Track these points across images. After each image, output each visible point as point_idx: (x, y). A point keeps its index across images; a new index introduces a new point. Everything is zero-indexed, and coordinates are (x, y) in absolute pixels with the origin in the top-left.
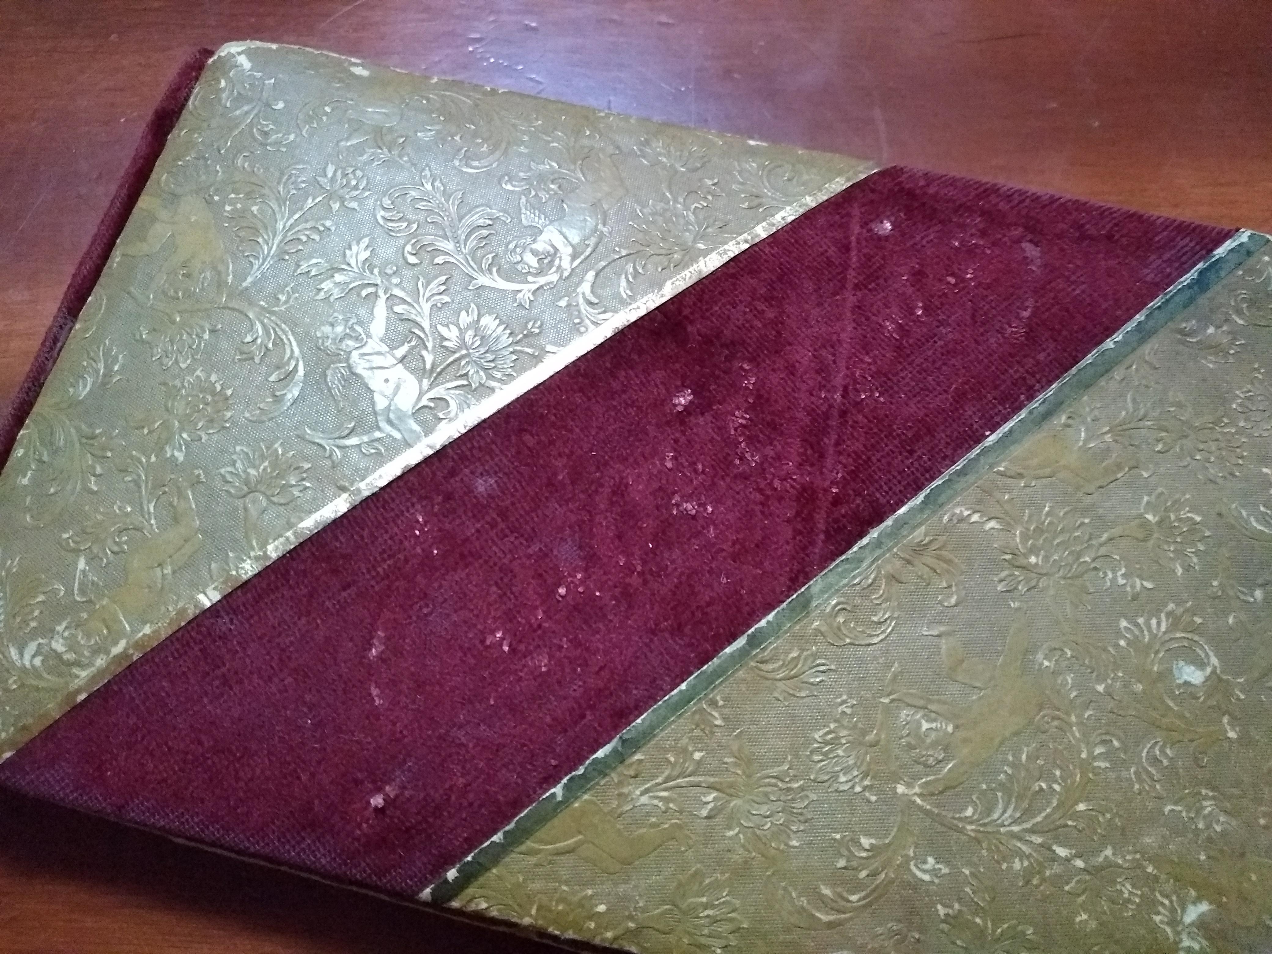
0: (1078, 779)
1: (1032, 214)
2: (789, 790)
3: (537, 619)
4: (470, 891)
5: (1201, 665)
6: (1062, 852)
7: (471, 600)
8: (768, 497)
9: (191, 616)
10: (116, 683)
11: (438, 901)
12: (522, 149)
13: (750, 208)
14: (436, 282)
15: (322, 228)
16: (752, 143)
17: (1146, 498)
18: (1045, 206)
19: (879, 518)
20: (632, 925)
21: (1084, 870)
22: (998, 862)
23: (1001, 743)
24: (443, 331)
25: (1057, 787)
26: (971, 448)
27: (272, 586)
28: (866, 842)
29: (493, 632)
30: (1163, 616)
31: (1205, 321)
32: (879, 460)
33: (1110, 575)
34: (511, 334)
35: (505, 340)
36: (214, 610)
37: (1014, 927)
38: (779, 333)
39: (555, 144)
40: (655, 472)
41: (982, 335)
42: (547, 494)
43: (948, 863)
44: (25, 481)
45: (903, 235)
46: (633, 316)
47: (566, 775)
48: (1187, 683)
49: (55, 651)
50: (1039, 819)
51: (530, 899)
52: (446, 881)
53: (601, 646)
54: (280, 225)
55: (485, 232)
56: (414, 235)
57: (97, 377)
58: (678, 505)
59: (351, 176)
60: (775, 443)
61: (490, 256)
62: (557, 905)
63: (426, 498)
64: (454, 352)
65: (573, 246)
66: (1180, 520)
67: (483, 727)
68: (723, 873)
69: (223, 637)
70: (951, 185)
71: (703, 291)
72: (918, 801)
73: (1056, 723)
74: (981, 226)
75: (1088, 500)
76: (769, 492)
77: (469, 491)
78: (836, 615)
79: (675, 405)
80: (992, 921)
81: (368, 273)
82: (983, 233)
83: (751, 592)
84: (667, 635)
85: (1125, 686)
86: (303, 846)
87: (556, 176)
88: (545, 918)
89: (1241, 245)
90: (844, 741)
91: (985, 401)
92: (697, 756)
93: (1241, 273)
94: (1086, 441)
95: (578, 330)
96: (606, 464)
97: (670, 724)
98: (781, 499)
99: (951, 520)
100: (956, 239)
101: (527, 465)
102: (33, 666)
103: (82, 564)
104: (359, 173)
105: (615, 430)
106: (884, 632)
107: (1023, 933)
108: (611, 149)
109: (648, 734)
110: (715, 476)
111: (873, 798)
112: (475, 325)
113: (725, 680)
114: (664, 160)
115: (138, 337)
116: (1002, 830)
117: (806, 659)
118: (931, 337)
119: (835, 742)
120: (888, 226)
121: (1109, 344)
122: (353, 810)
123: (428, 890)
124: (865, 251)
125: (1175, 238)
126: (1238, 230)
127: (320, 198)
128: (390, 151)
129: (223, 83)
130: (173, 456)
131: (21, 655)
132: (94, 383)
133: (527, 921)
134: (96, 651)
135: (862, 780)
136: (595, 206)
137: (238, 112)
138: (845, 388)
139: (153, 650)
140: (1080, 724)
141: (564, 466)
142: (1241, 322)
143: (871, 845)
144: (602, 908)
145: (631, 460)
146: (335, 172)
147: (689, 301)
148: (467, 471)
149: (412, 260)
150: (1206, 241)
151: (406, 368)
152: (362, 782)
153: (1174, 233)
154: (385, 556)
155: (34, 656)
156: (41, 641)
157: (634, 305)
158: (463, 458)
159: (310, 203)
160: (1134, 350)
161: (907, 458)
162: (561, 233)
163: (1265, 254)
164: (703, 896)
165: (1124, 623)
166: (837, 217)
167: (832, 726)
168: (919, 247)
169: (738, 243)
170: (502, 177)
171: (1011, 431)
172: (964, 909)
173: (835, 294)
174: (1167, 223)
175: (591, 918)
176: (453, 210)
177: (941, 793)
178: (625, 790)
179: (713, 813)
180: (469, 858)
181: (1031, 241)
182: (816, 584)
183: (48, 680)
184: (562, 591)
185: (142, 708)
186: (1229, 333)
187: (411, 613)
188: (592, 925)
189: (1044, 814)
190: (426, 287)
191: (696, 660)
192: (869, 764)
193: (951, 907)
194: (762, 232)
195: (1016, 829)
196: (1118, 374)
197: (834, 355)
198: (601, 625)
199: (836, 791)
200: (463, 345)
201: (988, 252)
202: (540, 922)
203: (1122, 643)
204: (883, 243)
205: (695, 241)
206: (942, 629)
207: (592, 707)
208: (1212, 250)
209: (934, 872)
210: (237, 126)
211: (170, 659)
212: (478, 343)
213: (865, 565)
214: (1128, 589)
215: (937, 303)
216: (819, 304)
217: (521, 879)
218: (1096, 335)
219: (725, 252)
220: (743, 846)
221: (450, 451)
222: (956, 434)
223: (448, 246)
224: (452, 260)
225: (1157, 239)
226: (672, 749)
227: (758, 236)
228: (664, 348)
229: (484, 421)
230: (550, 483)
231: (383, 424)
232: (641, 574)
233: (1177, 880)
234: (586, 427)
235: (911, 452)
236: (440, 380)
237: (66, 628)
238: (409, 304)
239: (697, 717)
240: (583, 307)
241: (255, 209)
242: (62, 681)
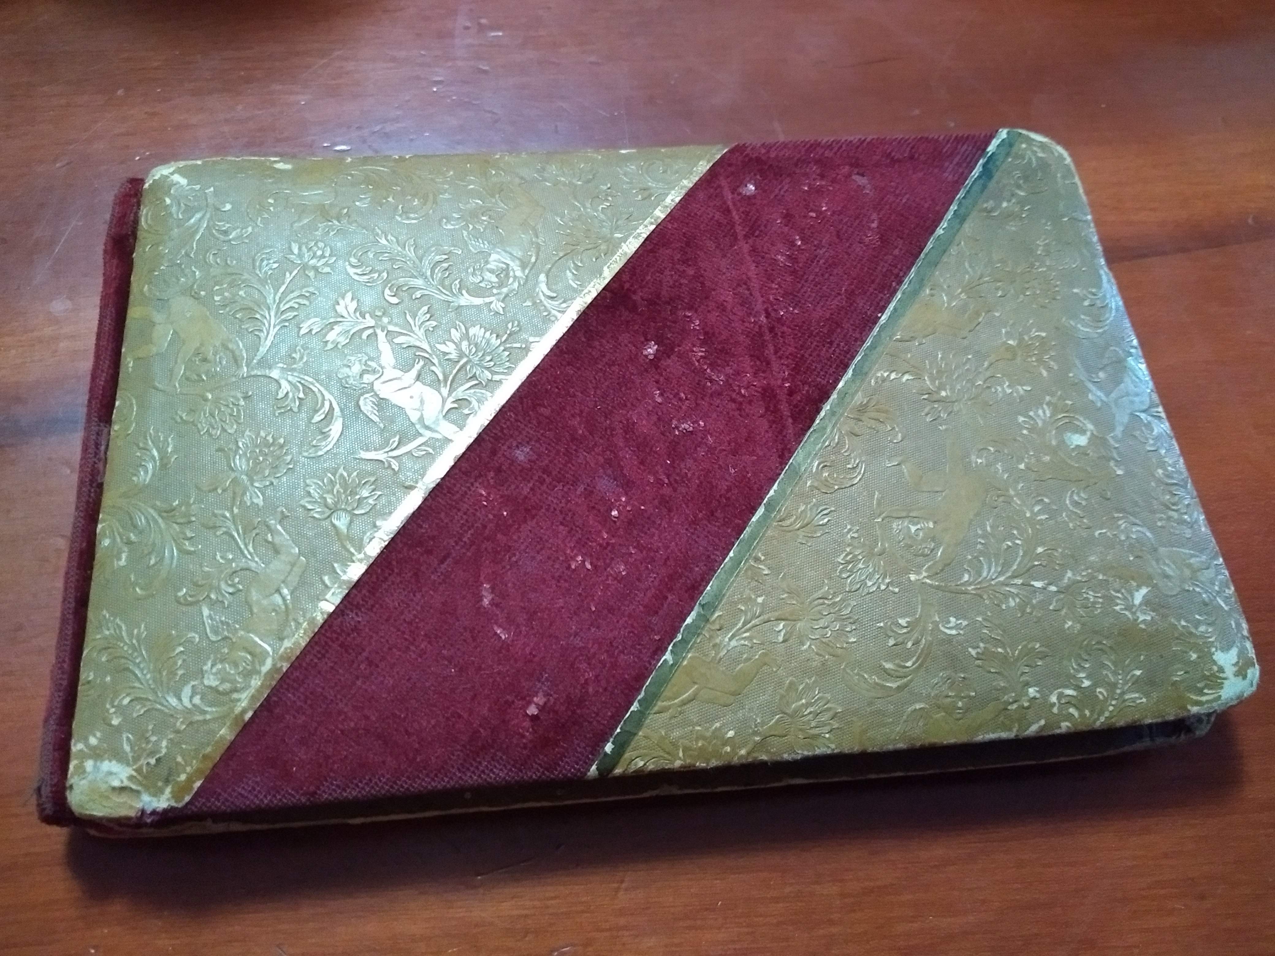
0: (1030, 531)
1: (851, 154)
2: (834, 604)
3: (604, 539)
4: (627, 755)
5: (1083, 432)
6: (1038, 584)
7: (547, 541)
8: (741, 403)
9: (321, 621)
10: (274, 695)
11: (604, 772)
12: (446, 196)
13: (644, 199)
14: (421, 312)
15: (307, 294)
16: (623, 152)
17: (1004, 331)
18: (858, 147)
19: (824, 396)
20: (757, 738)
21: (1058, 592)
22: (998, 605)
23: (970, 523)
24: (442, 348)
25: (1018, 542)
26: (871, 329)
27: (381, 578)
28: (903, 622)
29: (573, 558)
30: (1045, 406)
31: (999, 198)
32: (810, 355)
33: (999, 389)
34: (497, 336)
35: (495, 342)
36: (340, 611)
37: (1025, 646)
38: (702, 283)
39: (472, 187)
40: (651, 408)
41: (849, 247)
42: (574, 447)
43: (965, 618)
44: (123, 562)
45: (765, 191)
46: (589, 299)
47: (669, 644)
48: (1078, 446)
49: (210, 687)
50: (1015, 567)
51: (674, 744)
52: (606, 754)
53: (660, 544)
54: (270, 300)
55: (445, 265)
56: (386, 282)
57: (155, 462)
58: (677, 427)
59: (315, 249)
60: (731, 363)
61: (457, 282)
62: (697, 744)
63: (480, 476)
64: (458, 362)
65: (519, 259)
66: (1031, 339)
67: (593, 630)
68: (810, 678)
69: (355, 629)
70: (785, 147)
71: (634, 268)
72: (928, 581)
73: (1001, 499)
74: (818, 171)
75: (966, 342)
76: (741, 399)
77: (513, 461)
78: (822, 473)
79: (646, 356)
80: (1010, 647)
81: (361, 319)
82: (822, 176)
83: (754, 474)
84: (705, 522)
85: (1037, 461)
86: (481, 768)
87: (484, 209)
88: (691, 756)
89: (1003, 140)
90: (860, 557)
91: (868, 294)
92: (760, 600)
93: (1010, 160)
94: (949, 303)
95: (549, 319)
96: (611, 412)
97: (732, 583)
98: (750, 402)
99: (876, 382)
100: (805, 185)
101: (550, 430)
102: (194, 705)
103: (206, 612)
104: (321, 245)
105: (608, 387)
106: (859, 473)
107: (1034, 649)
108: (517, 181)
109: (718, 596)
110: (696, 399)
111: (897, 590)
112: (466, 336)
113: (760, 540)
114: (562, 179)
115: (179, 420)
116: (993, 583)
117: (811, 509)
118: (813, 259)
119: (855, 560)
120: (752, 187)
121: (939, 231)
122: (514, 726)
123: (594, 767)
124: (742, 209)
125: (956, 148)
126: (997, 131)
127: (296, 272)
128: (339, 222)
129: (168, 201)
130: (252, 503)
131: (180, 700)
132: (154, 467)
133: (678, 764)
134: (248, 674)
135: (883, 579)
136: (524, 225)
137: (192, 221)
138: (766, 310)
139: (298, 657)
140: (1018, 495)
141: (580, 424)
142: (1022, 194)
143: (907, 622)
144: (731, 734)
145: (629, 405)
146: (300, 249)
147: (625, 277)
148: (505, 447)
149: (395, 300)
150: (978, 144)
151: (424, 384)
152: (513, 702)
153: (955, 144)
154: (466, 528)
155: (191, 698)
156: (193, 683)
157: (586, 291)
158: (497, 438)
159: (288, 277)
160: (958, 231)
161: (830, 348)
162: (506, 252)
163: (1022, 143)
164: (801, 699)
165: (1021, 419)
166: (712, 190)
167: (848, 550)
168: (779, 197)
169: (646, 226)
170: (440, 221)
171: (895, 309)
172: (987, 645)
173: (732, 246)
174: (947, 138)
175: (725, 744)
176: (412, 255)
177: (942, 570)
178: (718, 641)
179: (786, 637)
180: (618, 730)
181: (858, 174)
182: (798, 457)
183: (212, 712)
184: (615, 513)
185: (306, 707)
186: (1018, 203)
187: (503, 564)
188: (728, 749)
189: (1017, 563)
190: (414, 317)
191: (734, 533)
192: (884, 567)
193: (978, 647)
194: (660, 214)
195: (1002, 579)
196: (953, 250)
197: (748, 289)
198: (653, 530)
199: (868, 593)
200: (461, 355)
201: (831, 188)
202: (688, 761)
203: (1025, 432)
204: (753, 201)
205: (612, 234)
206: (900, 459)
207: (670, 590)
208: (985, 149)
209: (957, 627)
210: (196, 231)
211: (316, 661)
212: (474, 350)
213: (828, 430)
214: (1015, 394)
215: (809, 234)
216: (724, 256)
217: (663, 733)
218: (928, 228)
219: (639, 235)
220: (817, 654)
221: (485, 436)
222: (857, 322)
223: (419, 282)
224: (426, 292)
225: (945, 150)
226: (742, 600)
227: (659, 217)
228: (620, 316)
229: (503, 407)
230: (573, 439)
231: (422, 431)
232: (670, 484)
233: (1120, 578)
234: (585, 390)
235: (831, 343)
236: (455, 385)
237: (213, 666)
238: (406, 335)
239: (750, 573)
240: (546, 302)
241: (241, 293)
242: (225, 708)
